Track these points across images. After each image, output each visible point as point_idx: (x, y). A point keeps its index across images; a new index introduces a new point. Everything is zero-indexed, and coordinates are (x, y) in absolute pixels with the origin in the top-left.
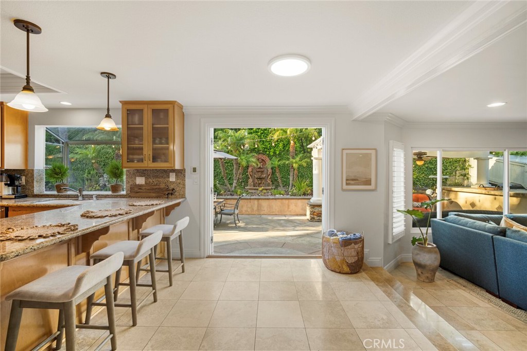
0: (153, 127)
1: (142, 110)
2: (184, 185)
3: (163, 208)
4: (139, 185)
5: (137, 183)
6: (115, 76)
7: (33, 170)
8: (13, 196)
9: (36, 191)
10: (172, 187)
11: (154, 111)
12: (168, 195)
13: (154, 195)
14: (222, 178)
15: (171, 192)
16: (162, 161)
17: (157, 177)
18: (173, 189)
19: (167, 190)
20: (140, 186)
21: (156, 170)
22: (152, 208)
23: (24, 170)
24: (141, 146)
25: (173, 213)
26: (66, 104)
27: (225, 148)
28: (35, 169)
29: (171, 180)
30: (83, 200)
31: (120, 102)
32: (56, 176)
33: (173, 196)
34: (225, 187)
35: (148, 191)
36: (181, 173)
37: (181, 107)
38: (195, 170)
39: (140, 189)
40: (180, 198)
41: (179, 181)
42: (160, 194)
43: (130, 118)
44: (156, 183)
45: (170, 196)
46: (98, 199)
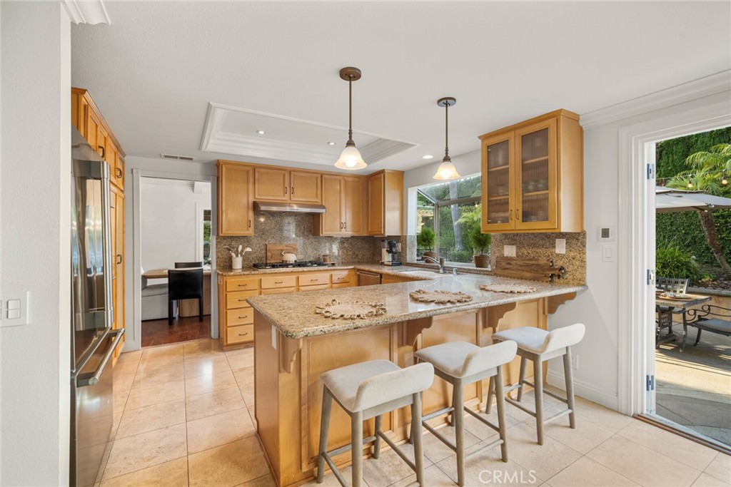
0: (523, 165)
1: (506, 142)
2: (583, 261)
3: (544, 298)
4: (507, 257)
5: (505, 255)
6: (454, 99)
7: (406, 236)
8: (390, 263)
9: (408, 260)
10: (559, 264)
11: (524, 138)
12: (552, 277)
13: (528, 275)
14: (708, 249)
15: (556, 272)
16: (538, 219)
17: (534, 245)
18: (562, 268)
19: (551, 268)
20: (509, 260)
21: (533, 234)
22: (511, 297)
23: (400, 236)
24: (506, 197)
25: (562, 310)
26: (428, 157)
27: (715, 186)
28: (408, 234)
29: (557, 251)
30: (444, 273)
31: (479, 137)
32: (424, 243)
33: (561, 281)
34: (717, 269)
35: (520, 268)
36: (576, 239)
37: (574, 119)
38: (605, 233)
39: (508, 264)
40: (574, 285)
41: (572, 254)
42: (539, 275)
43: (492, 158)
44: (532, 255)
45: (556, 279)
46: (458, 274)
